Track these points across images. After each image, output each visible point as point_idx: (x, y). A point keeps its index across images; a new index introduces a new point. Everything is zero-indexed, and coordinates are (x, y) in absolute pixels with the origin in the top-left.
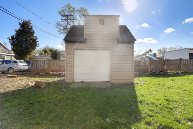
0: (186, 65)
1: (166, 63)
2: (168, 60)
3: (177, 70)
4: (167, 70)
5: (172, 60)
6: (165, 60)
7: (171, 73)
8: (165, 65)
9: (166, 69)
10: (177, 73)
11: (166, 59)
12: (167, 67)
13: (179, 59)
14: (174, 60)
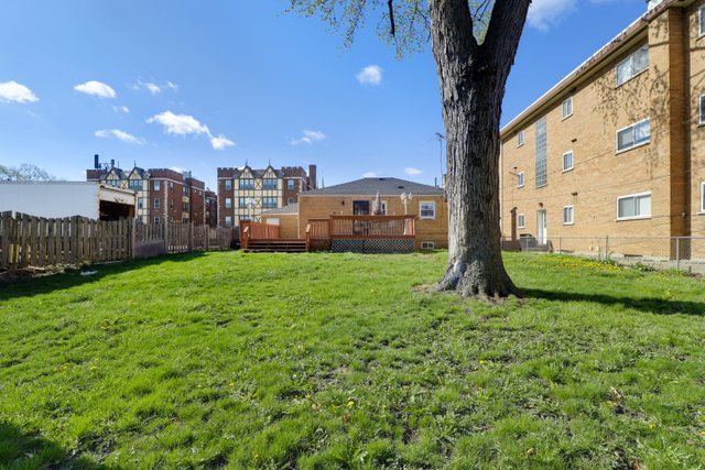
0: (94, 240)
1: (21, 231)
2: (27, 218)
3: (65, 261)
4: (24, 263)
5: (45, 220)
6: (14, 216)
7: (44, 272)
8: (14, 239)
9: (19, 257)
10: (66, 270)
11: (18, 215)
12: (25, 248)
13: (73, 218)
14: (54, 221)
